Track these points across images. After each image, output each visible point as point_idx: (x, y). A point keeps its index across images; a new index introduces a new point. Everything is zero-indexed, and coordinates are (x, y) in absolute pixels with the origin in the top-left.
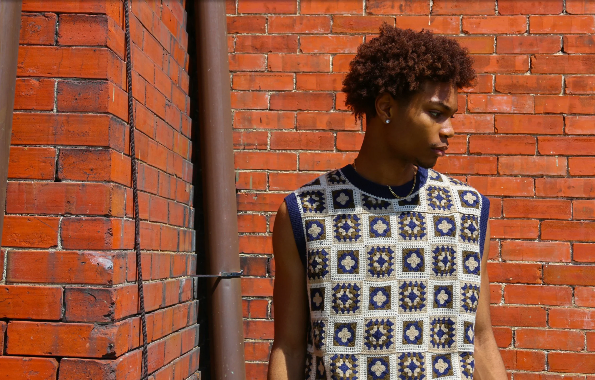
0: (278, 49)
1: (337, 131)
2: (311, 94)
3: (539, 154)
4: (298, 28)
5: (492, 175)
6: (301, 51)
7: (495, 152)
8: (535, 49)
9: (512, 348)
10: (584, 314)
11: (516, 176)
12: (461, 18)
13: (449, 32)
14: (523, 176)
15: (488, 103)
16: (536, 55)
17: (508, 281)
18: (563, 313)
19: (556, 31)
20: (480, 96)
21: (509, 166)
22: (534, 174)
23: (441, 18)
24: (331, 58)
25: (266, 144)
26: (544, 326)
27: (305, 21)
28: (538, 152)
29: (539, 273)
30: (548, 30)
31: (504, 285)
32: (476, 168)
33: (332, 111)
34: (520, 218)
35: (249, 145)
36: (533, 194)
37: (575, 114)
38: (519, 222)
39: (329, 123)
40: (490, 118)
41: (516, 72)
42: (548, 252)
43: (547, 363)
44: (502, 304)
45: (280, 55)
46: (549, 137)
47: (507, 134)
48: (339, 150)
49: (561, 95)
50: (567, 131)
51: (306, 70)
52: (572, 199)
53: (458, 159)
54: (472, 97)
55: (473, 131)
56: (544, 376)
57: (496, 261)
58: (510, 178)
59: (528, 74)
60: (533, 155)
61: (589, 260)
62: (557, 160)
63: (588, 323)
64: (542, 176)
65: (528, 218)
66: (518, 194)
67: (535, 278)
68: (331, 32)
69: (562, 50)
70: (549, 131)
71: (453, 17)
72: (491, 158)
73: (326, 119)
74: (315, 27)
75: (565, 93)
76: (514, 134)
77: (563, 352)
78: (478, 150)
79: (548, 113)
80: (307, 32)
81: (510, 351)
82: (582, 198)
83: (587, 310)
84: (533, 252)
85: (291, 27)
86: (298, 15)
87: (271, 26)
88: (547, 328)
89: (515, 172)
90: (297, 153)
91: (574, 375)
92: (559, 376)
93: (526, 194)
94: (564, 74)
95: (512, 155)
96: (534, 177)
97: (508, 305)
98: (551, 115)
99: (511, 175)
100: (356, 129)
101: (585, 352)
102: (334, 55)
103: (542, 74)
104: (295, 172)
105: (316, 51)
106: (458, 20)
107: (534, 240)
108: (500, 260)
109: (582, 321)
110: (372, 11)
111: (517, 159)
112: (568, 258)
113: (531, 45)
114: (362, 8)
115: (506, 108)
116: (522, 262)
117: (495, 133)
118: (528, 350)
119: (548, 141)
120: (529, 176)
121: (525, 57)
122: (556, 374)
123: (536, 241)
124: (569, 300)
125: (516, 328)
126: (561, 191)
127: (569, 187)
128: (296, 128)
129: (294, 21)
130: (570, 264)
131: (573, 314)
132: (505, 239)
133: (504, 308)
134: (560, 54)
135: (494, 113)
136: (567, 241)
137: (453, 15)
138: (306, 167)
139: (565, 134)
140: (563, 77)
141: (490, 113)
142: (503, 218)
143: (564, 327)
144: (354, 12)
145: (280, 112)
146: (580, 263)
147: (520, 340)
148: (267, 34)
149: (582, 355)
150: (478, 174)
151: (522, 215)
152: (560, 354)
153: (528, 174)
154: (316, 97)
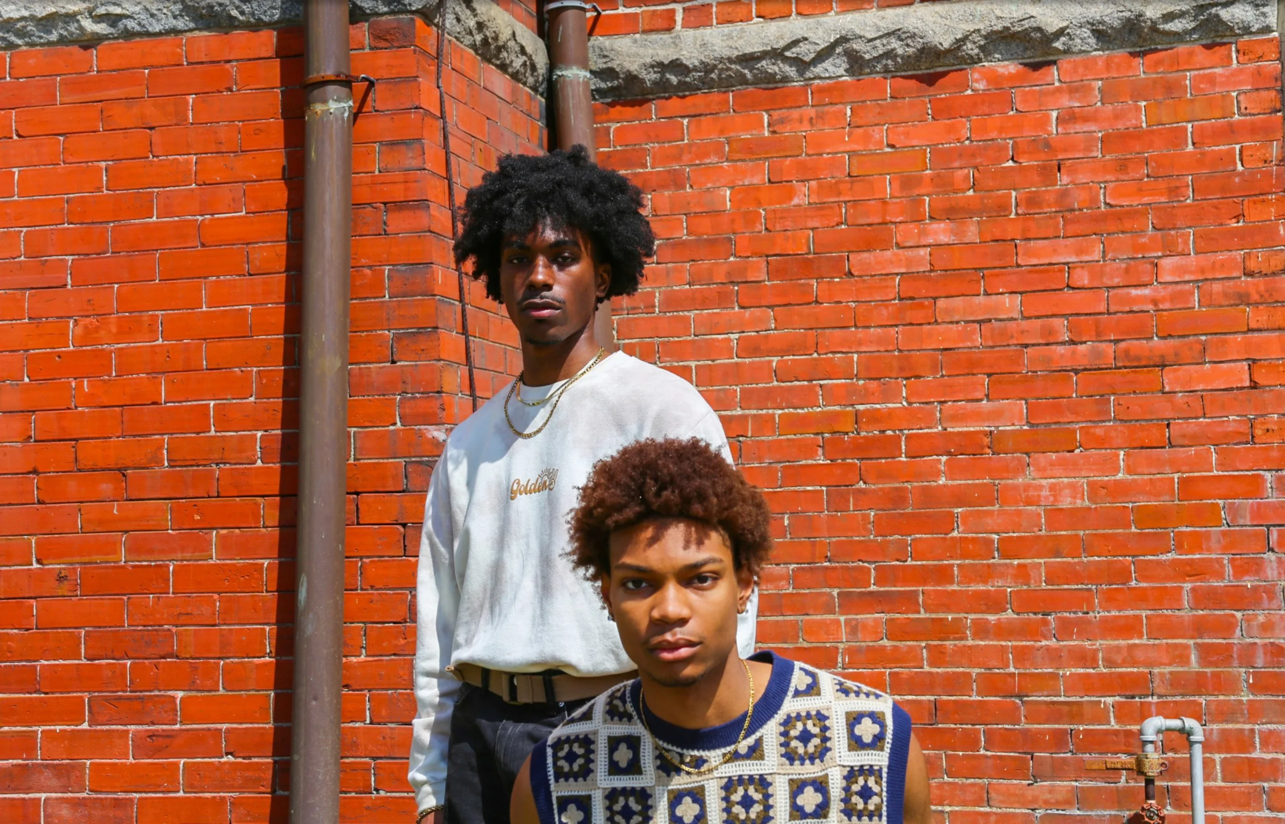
0: (664, 186)
1: (738, 283)
2: (706, 240)
3: (987, 294)
4: (686, 158)
5: (929, 324)
6: (691, 186)
7: (931, 295)
8: (978, 160)
9: (955, 534)
10: (1041, 487)
11: (957, 322)
12: (885, 127)
13: (872, 147)
14: (967, 322)
15: (923, 233)
16: (980, 168)
17: (949, 453)
18: (1015, 488)
19: (1003, 135)
20: (911, 226)
21: (947, 311)
22: (980, 318)
23: (860, 130)
24: (728, 193)
25: (654, 306)
26: (993, 505)
27: (694, 149)
28: (985, 290)
29: (987, 440)
30: (994, 135)
31: (944, 458)
32: (909, 316)
33: (732, 259)
34: (964, 375)
35: (634, 308)
36: (978, 344)
37: (1029, 239)
38: (961, 380)
39: (729, 274)
40: (922, 252)
41: (955, 191)
42: (997, 415)
43: (998, 550)
44: (942, 481)
45: (666, 193)
46: (997, 270)
47: (946, 271)
48: (741, 307)
49: (1013, 216)
50: (1020, 262)
51: (698, 210)
52: (1026, 346)
53: (886, 307)
54: (901, 227)
55: (903, 270)
56: (993, 564)
57: (935, 430)
58: (950, 326)
59: (971, 192)
60: (979, 295)
61: (1048, 421)
62: (1007, 299)
63: (1046, 497)
64: (990, 320)
65: (974, 374)
66: (961, 345)
67: (982, 447)
68: (727, 160)
69: (1012, 159)
70: (997, 263)
71: (876, 128)
72: (926, 303)
73: (725, 268)
74: (707, 155)
75: (1017, 214)
76: (954, 270)
77: (1015, 535)
78: (911, 294)
79: (997, 241)
80: (697, 162)
81: (952, 538)
82: (1039, 345)
83: (1044, 482)
84: (978, 416)
85: (678, 158)
86: (686, 141)
87: (654, 158)
88: (997, 507)
89: (956, 318)
90: (692, 314)
91: (1029, 561)
92: (1011, 564)
93: (969, 344)
94: (1015, 190)
95: (952, 297)
96: (979, 322)
97: (950, 482)
98: (1000, 243)
99: (952, 322)
100: (761, 279)
101: (1043, 533)
102: (732, 188)
103: (988, 191)
104: (689, 338)
105: (709, 185)
106: (882, 131)
107: (981, 400)
108: (940, 428)
109: (1039, 496)
110: (776, 128)
111: (958, 302)
112: (1021, 419)
113: (973, 155)
114: (763, 126)
115: (944, 239)
116: (965, 429)
117: (931, 271)
118: (974, 535)
119: (997, 275)
120: (974, 322)
121: (966, 171)
122: (1008, 561)
123: (984, 402)
124: (1024, 471)
125: (960, 510)
126: (1012, 337)
127: (1022, 332)
128: (690, 284)
129: (681, 150)
130: (1025, 428)
131: (1027, 487)
132: (945, 402)
133: (945, 486)
134: (1011, 163)
135: (929, 246)
136: (1021, 399)
137: (876, 125)
138: (703, 331)
139: (1018, 266)
140: (1014, 194)
141: (924, 246)
142: (943, 376)
143: (1016, 503)
144: (755, 132)
145: (670, 265)
146: (1038, 425)
147: (964, 523)
148: (649, 169)
149: (1039, 537)
150: (911, 324)
151: (966, 371)
152: (1013, 537)
153: (972, 318)
154: (712, 243)
